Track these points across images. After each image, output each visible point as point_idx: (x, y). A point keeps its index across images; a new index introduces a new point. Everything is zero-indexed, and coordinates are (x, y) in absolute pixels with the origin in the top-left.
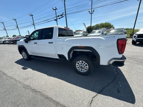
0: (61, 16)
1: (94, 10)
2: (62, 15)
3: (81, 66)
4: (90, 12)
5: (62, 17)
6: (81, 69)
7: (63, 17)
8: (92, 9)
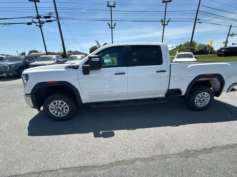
0: (46, 17)
1: (115, 24)
2: (49, 17)
3: (203, 99)
4: (109, 25)
5: (47, 21)
6: (200, 104)
7: (51, 21)
8: (112, 21)
